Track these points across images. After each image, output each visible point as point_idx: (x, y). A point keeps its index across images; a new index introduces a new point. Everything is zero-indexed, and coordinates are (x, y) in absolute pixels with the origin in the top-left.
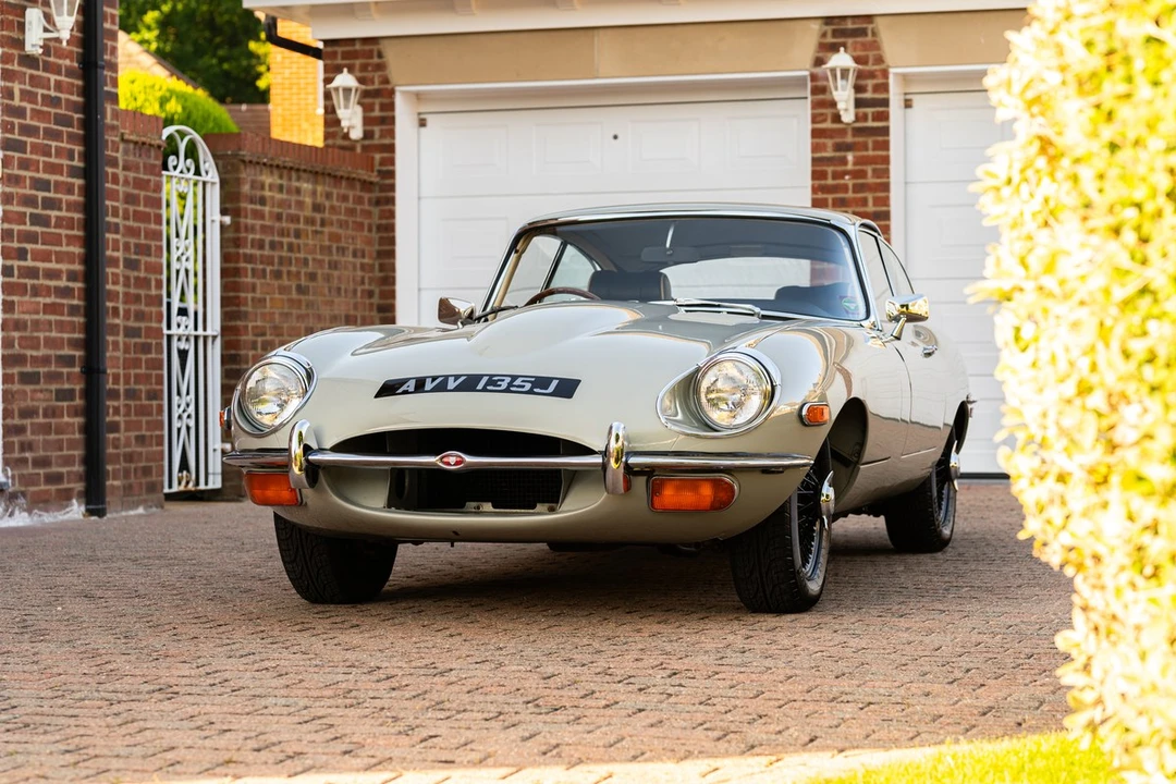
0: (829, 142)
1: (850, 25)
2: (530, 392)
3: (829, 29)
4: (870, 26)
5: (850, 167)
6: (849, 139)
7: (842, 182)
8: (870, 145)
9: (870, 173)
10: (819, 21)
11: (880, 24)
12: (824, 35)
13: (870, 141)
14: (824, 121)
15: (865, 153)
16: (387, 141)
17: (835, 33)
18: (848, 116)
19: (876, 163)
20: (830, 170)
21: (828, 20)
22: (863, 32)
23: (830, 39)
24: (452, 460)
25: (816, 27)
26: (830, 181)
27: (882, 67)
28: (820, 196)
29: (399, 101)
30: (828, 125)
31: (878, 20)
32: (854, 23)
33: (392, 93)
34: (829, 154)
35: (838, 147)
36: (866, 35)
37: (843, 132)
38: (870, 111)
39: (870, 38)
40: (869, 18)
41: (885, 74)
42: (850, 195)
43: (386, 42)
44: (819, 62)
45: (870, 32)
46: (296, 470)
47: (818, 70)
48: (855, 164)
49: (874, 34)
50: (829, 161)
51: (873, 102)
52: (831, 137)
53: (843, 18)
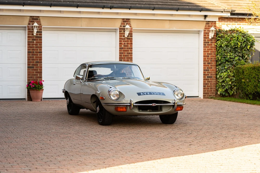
0: (31, 39)
1: (35, 18)
2: (159, 95)
3: (31, 18)
4: (39, 18)
5: (35, 43)
6: (35, 38)
7: (33, 46)
8: (39, 40)
9: (38, 45)
11: (41, 18)
12: (30, 19)
13: (39, 39)
14: (30, 35)
15: (38, 41)
17: (32, 19)
18: (35, 34)
19: (40, 43)
20: (31, 44)
21: (31, 17)
22: (37, 19)
23: (31, 20)
24: (154, 104)
25: (28, 18)
26: (31, 46)
27: (41, 26)
28: (29, 48)
30: (31, 35)
31: (40, 17)
32: (35, 17)
34: (31, 41)
35: (33, 40)
36: (38, 20)
37: (33, 37)
38: (38, 33)
40: (38, 17)
41: (41, 27)
42: (35, 48)
44: (29, 24)
45: (39, 19)
46: (133, 106)
47: (29, 26)
48: (36, 43)
49: (39, 20)
50: (31, 42)
51: (40, 32)
52: (31, 38)
53: (34, 16)
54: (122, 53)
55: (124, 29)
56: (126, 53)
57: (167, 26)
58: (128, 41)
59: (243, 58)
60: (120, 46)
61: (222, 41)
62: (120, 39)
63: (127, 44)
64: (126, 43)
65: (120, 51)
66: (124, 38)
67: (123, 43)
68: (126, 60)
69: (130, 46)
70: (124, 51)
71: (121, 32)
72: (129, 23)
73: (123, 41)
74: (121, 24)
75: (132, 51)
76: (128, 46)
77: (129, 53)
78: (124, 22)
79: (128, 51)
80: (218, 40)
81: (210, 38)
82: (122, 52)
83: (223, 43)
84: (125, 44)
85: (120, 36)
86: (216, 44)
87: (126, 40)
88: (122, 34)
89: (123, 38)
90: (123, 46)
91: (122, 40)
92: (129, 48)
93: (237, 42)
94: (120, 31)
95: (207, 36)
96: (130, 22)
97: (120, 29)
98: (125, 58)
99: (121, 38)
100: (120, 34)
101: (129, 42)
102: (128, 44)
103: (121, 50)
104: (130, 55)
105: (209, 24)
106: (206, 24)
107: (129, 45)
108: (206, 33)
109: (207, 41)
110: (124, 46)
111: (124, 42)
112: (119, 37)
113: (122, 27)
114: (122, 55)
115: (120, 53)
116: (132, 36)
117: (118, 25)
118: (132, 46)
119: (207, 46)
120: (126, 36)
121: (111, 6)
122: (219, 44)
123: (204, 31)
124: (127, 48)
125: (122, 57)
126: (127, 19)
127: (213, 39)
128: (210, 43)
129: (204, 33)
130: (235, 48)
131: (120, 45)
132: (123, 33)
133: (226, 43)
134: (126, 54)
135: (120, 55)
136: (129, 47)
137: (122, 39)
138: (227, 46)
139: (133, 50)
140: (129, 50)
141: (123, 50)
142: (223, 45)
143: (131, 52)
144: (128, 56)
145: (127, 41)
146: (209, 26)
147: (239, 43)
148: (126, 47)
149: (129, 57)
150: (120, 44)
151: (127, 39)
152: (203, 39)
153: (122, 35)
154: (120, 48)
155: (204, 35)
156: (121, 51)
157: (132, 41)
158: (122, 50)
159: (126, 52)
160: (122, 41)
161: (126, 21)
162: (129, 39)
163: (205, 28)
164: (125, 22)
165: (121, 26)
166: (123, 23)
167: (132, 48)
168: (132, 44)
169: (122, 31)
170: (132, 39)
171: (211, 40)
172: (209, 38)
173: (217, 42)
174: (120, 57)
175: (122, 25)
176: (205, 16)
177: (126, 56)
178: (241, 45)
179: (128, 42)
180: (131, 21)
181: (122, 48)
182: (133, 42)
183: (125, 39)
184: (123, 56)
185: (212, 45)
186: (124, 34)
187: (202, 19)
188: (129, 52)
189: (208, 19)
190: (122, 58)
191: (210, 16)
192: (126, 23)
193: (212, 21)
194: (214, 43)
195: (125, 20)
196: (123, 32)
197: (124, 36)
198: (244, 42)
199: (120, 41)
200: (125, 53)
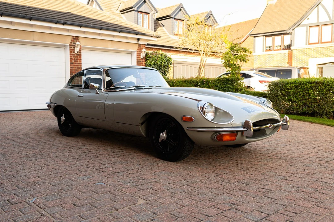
24: (270, 126)
54: (73, 68)
55: (75, 46)
57: (110, 46)
58: (78, 57)
59: (165, 75)
60: (70, 61)
61: (150, 60)
62: (70, 54)
63: (77, 59)
64: (76, 58)
65: (70, 65)
67: (73, 58)
69: (80, 62)
70: (74, 66)
71: (71, 49)
72: (78, 40)
73: (74, 57)
74: (71, 41)
75: (81, 66)
76: (78, 61)
78: (73, 39)
80: (147, 60)
81: (142, 57)
82: (73, 66)
83: (151, 62)
84: (75, 59)
85: (70, 52)
86: (145, 63)
87: (76, 56)
88: (72, 50)
90: (73, 61)
91: (73, 56)
92: (79, 63)
93: (161, 62)
94: (70, 48)
95: (139, 56)
96: (79, 40)
97: (70, 45)
100: (70, 50)
101: (79, 58)
105: (140, 46)
106: (139, 46)
107: (79, 61)
108: (139, 54)
109: (139, 60)
110: (74, 61)
111: (74, 58)
113: (72, 44)
114: (73, 69)
115: (71, 67)
116: (81, 53)
117: (68, 42)
118: (81, 61)
119: (139, 64)
120: (76, 52)
121: (64, 22)
122: (149, 63)
123: (137, 51)
124: (77, 63)
125: (73, 71)
126: (76, 37)
127: (143, 59)
128: (141, 62)
129: (137, 53)
130: (160, 66)
132: (73, 49)
133: (154, 62)
134: (76, 69)
135: (71, 70)
136: (79, 62)
137: (72, 54)
138: (154, 64)
140: (79, 65)
142: (151, 64)
143: (80, 67)
146: (140, 48)
147: (162, 62)
148: (76, 62)
150: (70, 59)
151: (77, 55)
152: (136, 58)
153: (73, 51)
154: (71, 63)
155: (137, 55)
157: (81, 57)
158: (73, 64)
159: (76, 67)
161: (76, 38)
162: (79, 55)
163: (138, 50)
164: (75, 39)
165: (71, 43)
166: (72, 40)
167: (81, 64)
168: (81, 59)
169: (72, 47)
170: (81, 55)
171: (142, 59)
172: (140, 58)
173: (147, 61)
175: (72, 42)
176: (138, 39)
178: (164, 64)
180: (80, 38)
181: (73, 63)
182: (82, 58)
183: (75, 55)
184: (74, 70)
185: (142, 63)
186: (74, 50)
187: (136, 42)
188: (79, 67)
189: (140, 42)
191: (142, 39)
192: (75, 40)
193: (143, 44)
194: (144, 62)
195: (75, 37)
196: (73, 48)
197: (74, 52)
198: (166, 61)
199: (70, 57)
200: (75, 68)
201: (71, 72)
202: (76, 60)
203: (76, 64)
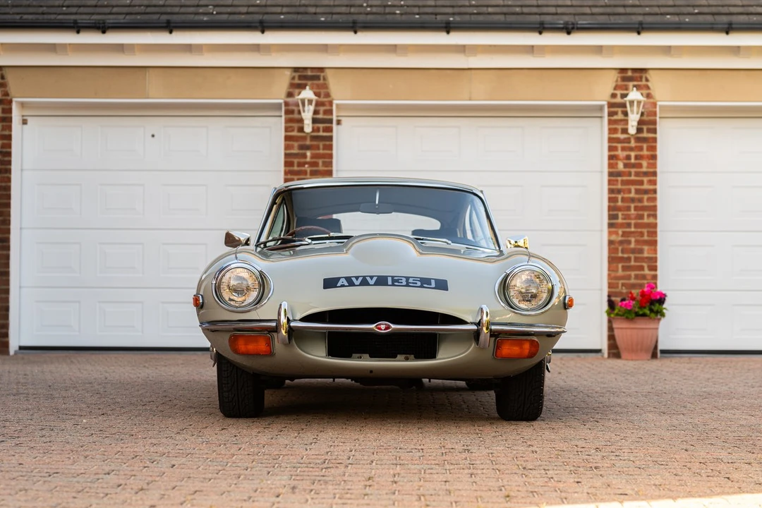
0: (296, 144)
1: (309, 73)
2: (422, 286)
3: (297, 75)
4: (322, 74)
5: (308, 159)
6: (308, 142)
7: (303, 168)
8: (321, 147)
9: (321, 164)
10: (290, 70)
11: (328, 73)
12: (293, 78)
13: (321, 144)
14: (293, 131)
15: (317, 152)
16: (7, 133)
17: (300, 77)
18: (308, 128)
19: (324, 158)
20: (296, 161)
21: (296, 69)
22: (318, 78)
23: (297, 81)
24: (382, 327)
25: (288, 73)
26: (296, 168)
27: (329, 99)
28: (289, 177)
29: (14, 107)
30: (295, 133)
31: (327, 71)
32: (312, 72)
33: (10, 102)
34: (295, 151)
35: (301, 147)
36: (319, 79)
37: (304, 138)
38: (321, 126)
39: (321, 81)
40: (321, 69)
41: (331, 103)
43: (7, 69)
44: (290, 95)
45: (322, 78)
46: (283, 332)
47: (290, 100)
48: (312, 158)
49: (324, 79)
50: (296, 155)
51: (324, 121)
52: (297, 141)
53: (305, 69)
54: (619, 191)
55: (624, 105)
56: (633, 191)
58: (641, 149)
60: (610, 166)
62: (610, 140)
63: (637, 157)
64: (633, 154)
65: (610, 182)
66: (625, 139)
67: (621, 154)
68: (633, 216)
69: (648, 167)
70: (624, 183)
71: (615, 117)
72: (644, 83)
73: (623, 149)
74: (615, 89)
75: (654, 183)
76: (640, 166)
77: (646, 192)
78: (625, 79)
79: (641, 183)
82: (619, 186)
84: (628, 157)
85: (612, 131)
87: (633, 144)
88: (616, 122)
89: (622, 136)
90: (621, 166)
91: (619, 145)
92: (646, 174)
94: (610, 114)
96: (647, 80)
97: (611, 105)
98: (628, 209)
99: (615, 136)
100: (610, 122)
101: (645, 152)
102: (640, 159)
103: (613, 180)
104: (649, 199)
107: (645, 163)
110: (626, 166)
111: (625, 153)
112: (609, 133)
113: (618, 100)
114: (620, 197)
115: (611, 191)
116: (654, 131)
117: (602, 92)
118: (654, 165)
120: (632, 131)
121: (566, 23)
124: (637, 174)
125: (620, 203)
126: (634, 70)
131: (612, 161)
132: (621, 120)
134: (633, 195)
135: (610, 200)
136: (644, 169)
137: (618, 140)
139: (659, 178)
140: (645, 179)
141: (622, 181)
143: (651, 187)
144: (641, 200)
145: (636, 147)
148: (633, 170)
149: (646, 203)
150: (611, 157)
151: (638, 140)
153: (619, 127)
154: (610, 174)
156: (613, 185)
157: (654, 148)
158: (620, 179)
159: (633, 188)
160: (620, 149)
161: (633, 77)
162: (645, 140)
164: (631, 79)
165: (614, 96)
166: (620, 83)
167: (655, 174)
168: (654, 157)
169: (616, 113)
170: (655, 140)
174: (612, 204)
175: (619, 92)
177: (632, 200)
179: (641, 153)
180: (651, 75)
181: (619, 174)
182: (659, 153)
183: (628, 140)
184: (623, 200)
186: (626, 122)
188: (646, 186)
190: (619, 209)
192: (631, 84)
195: (630, 73)
196: (620, 116)
197: (625, 131)
199: (611, 149)
200: (630, 191)
201: (610, 208)
202: (633, 161)
203: (633, 178)
